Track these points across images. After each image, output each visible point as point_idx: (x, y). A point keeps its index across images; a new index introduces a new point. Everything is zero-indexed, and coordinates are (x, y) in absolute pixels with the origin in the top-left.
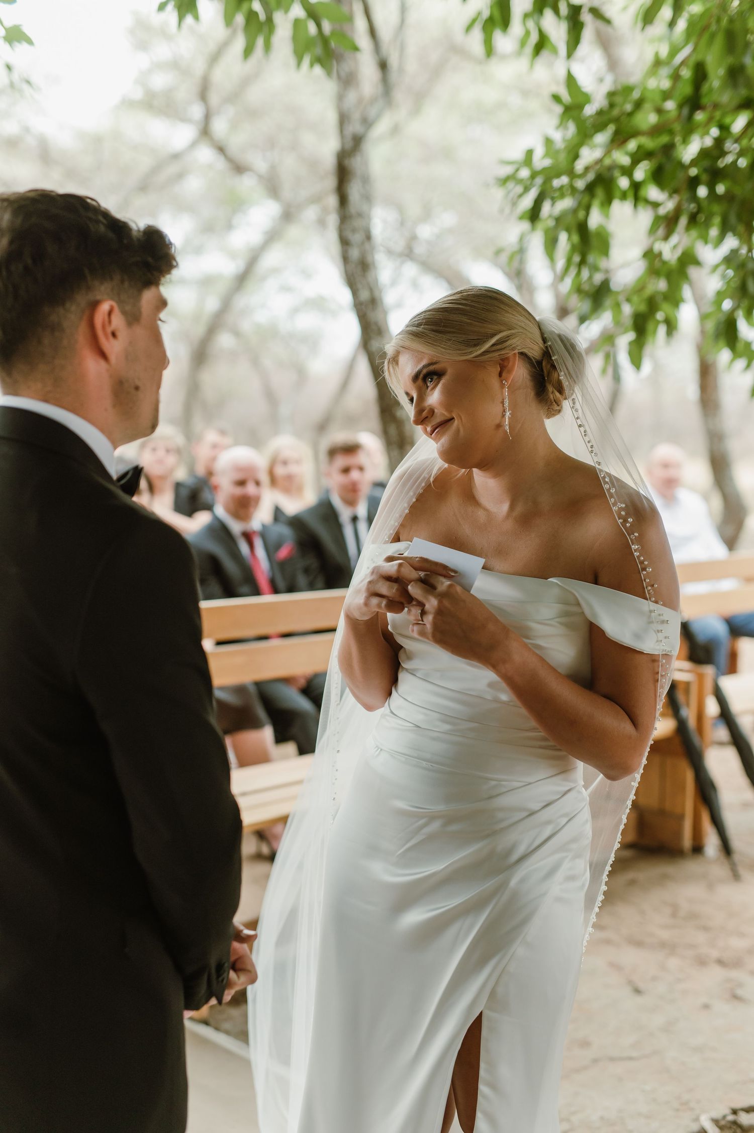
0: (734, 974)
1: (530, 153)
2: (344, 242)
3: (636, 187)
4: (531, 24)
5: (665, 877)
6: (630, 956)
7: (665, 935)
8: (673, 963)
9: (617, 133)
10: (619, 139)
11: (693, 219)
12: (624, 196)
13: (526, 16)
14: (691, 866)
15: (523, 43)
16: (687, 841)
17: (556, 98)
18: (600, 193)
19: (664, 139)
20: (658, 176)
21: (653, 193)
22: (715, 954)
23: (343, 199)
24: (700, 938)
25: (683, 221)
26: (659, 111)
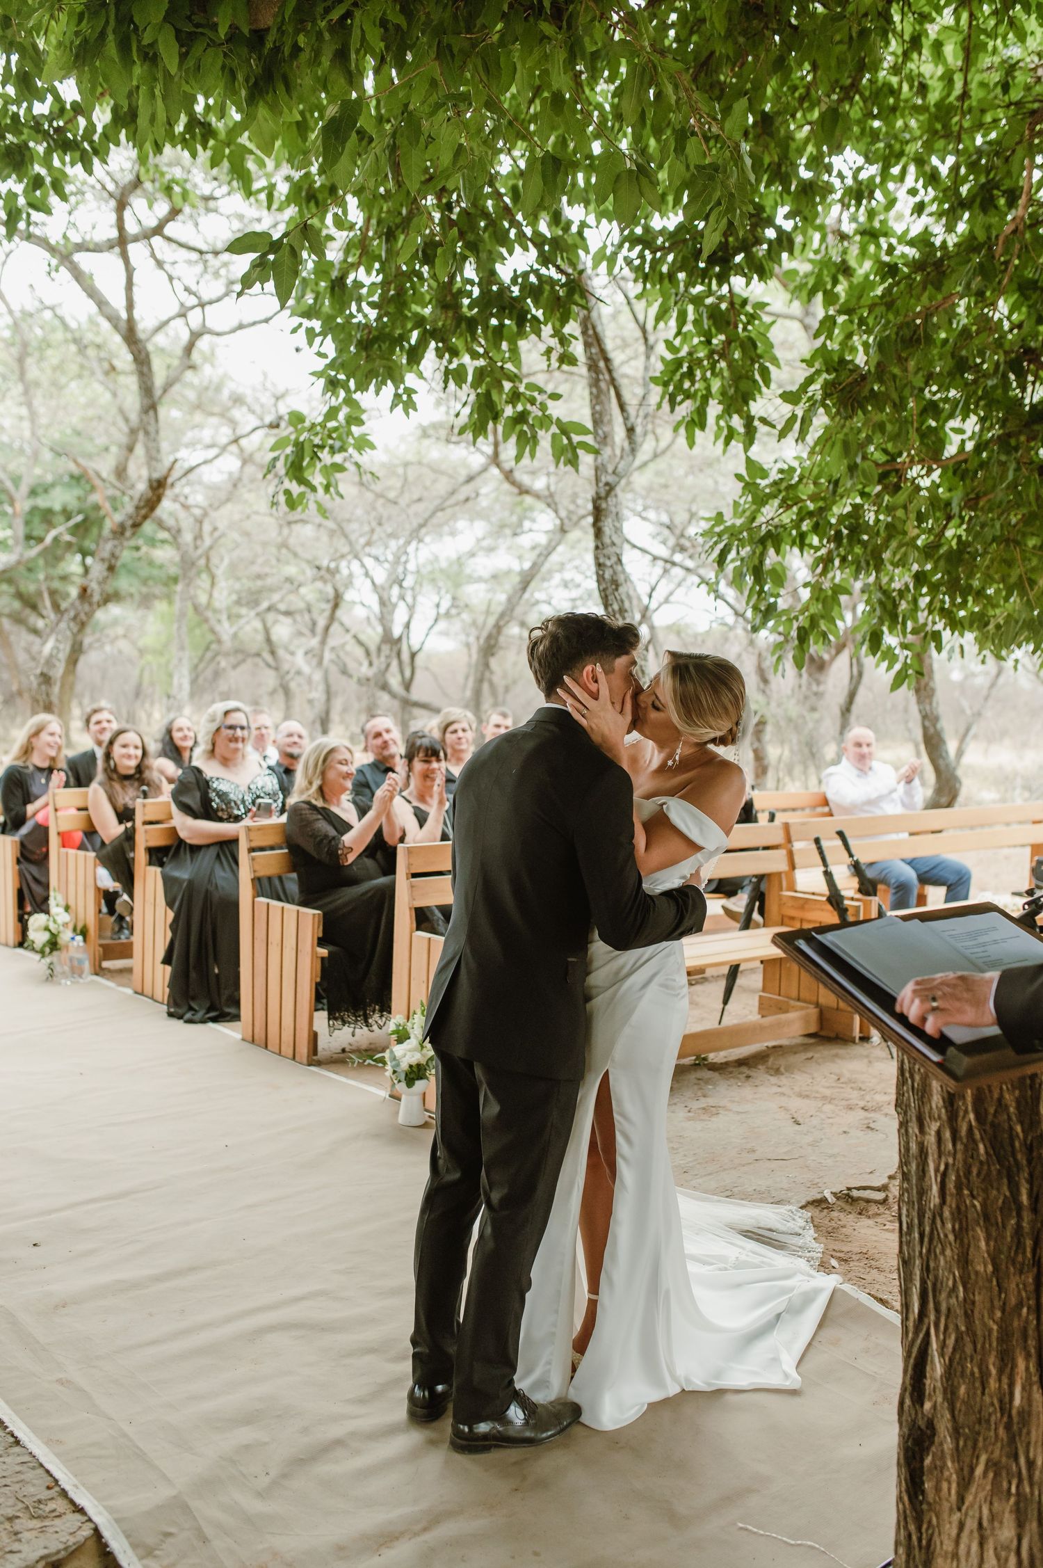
0: (872, 1115)
1: (720, 515)
2: (599, 565)
3: (802, 536)
4: (722, 423)
5: (836, 1056)
6: (795, 1104)
7: (828, 1092)
8: (828, 1108)
9: (784, 501)
10: (786, 505)
11: (844, 560)
12: (793, 543)
13: (719, 418)
14: (860, 1049)
15: (717, 438)
16: (857, 1034)
17: (739, 477)
18: (769, 543)
19: (821, 504)
20: (816, 528)
21: (815, 540)
22: (862, 1104)
23: (598, 533)
24: (855, 1094)
25: (837, 562)
26: (815, 483)
